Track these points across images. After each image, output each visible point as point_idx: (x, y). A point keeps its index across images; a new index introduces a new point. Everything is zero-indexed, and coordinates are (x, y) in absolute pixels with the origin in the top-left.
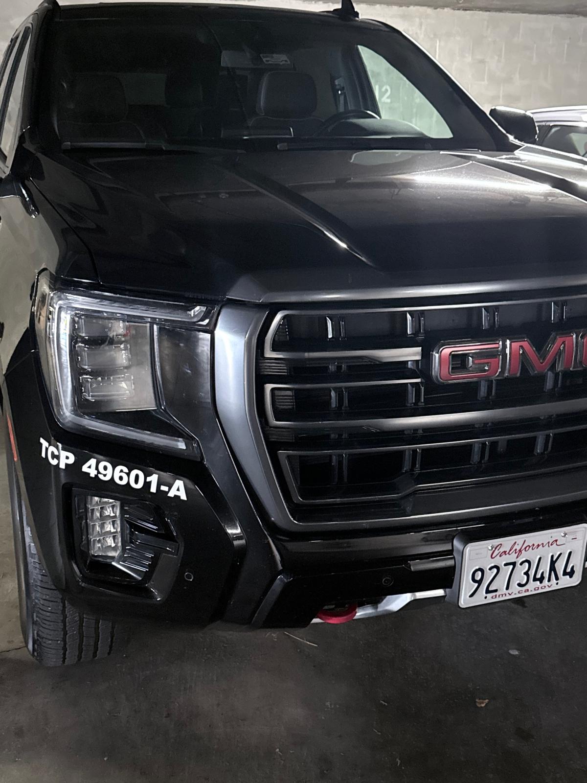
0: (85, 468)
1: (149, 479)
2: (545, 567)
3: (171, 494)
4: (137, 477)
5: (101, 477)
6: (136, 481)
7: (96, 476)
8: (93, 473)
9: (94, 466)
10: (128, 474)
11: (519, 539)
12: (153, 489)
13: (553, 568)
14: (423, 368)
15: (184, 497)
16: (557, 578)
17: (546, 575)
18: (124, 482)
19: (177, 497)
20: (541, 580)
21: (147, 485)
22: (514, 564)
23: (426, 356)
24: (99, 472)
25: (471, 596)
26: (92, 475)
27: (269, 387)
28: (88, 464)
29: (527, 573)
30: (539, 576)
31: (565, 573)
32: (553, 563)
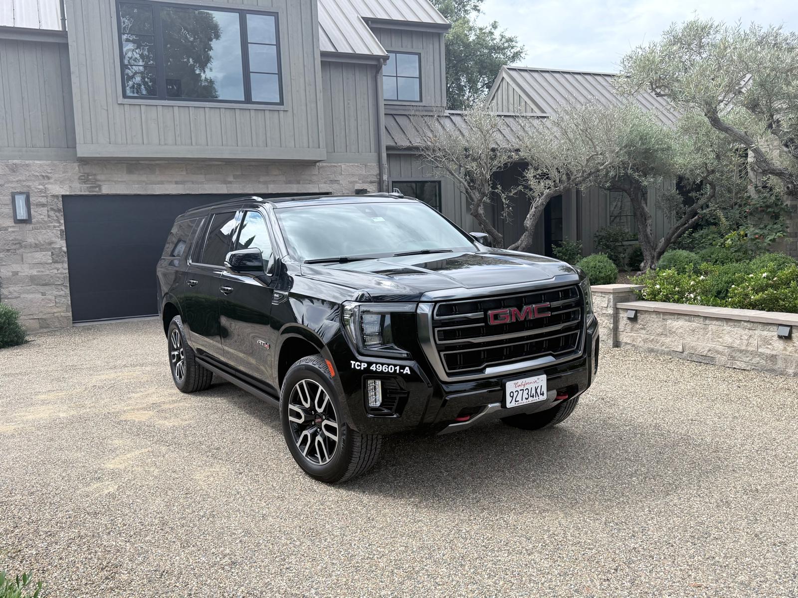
0: (371, 368)
1: (396, 368)
2: (534, 392)
3: (404, 373)
4: (391, 368)
5: (378, 370)
6: (391, 370)
7: (376, 370)
8: (374, 369)
9: (375, 367)
10: (388, 368)
11: (524, 380)
12: (398, 372)
13: (536, 392)
14: (485, 319)
15: (409, 373)
16: (538, 396)
17: (534, 395)
18: (387, 371)
19: (407, 373)
20: (533, 396)
21: (395, 370)
22: (523, 390)
23: (485, 314)
24: (377, 369)
25: (511, 403)
26: (374, 370)
27: (436, 329)
28: (372, 366)
29: (528, 394)
30: (532, 395)
31: (541, 394)
32: (536, 390)
